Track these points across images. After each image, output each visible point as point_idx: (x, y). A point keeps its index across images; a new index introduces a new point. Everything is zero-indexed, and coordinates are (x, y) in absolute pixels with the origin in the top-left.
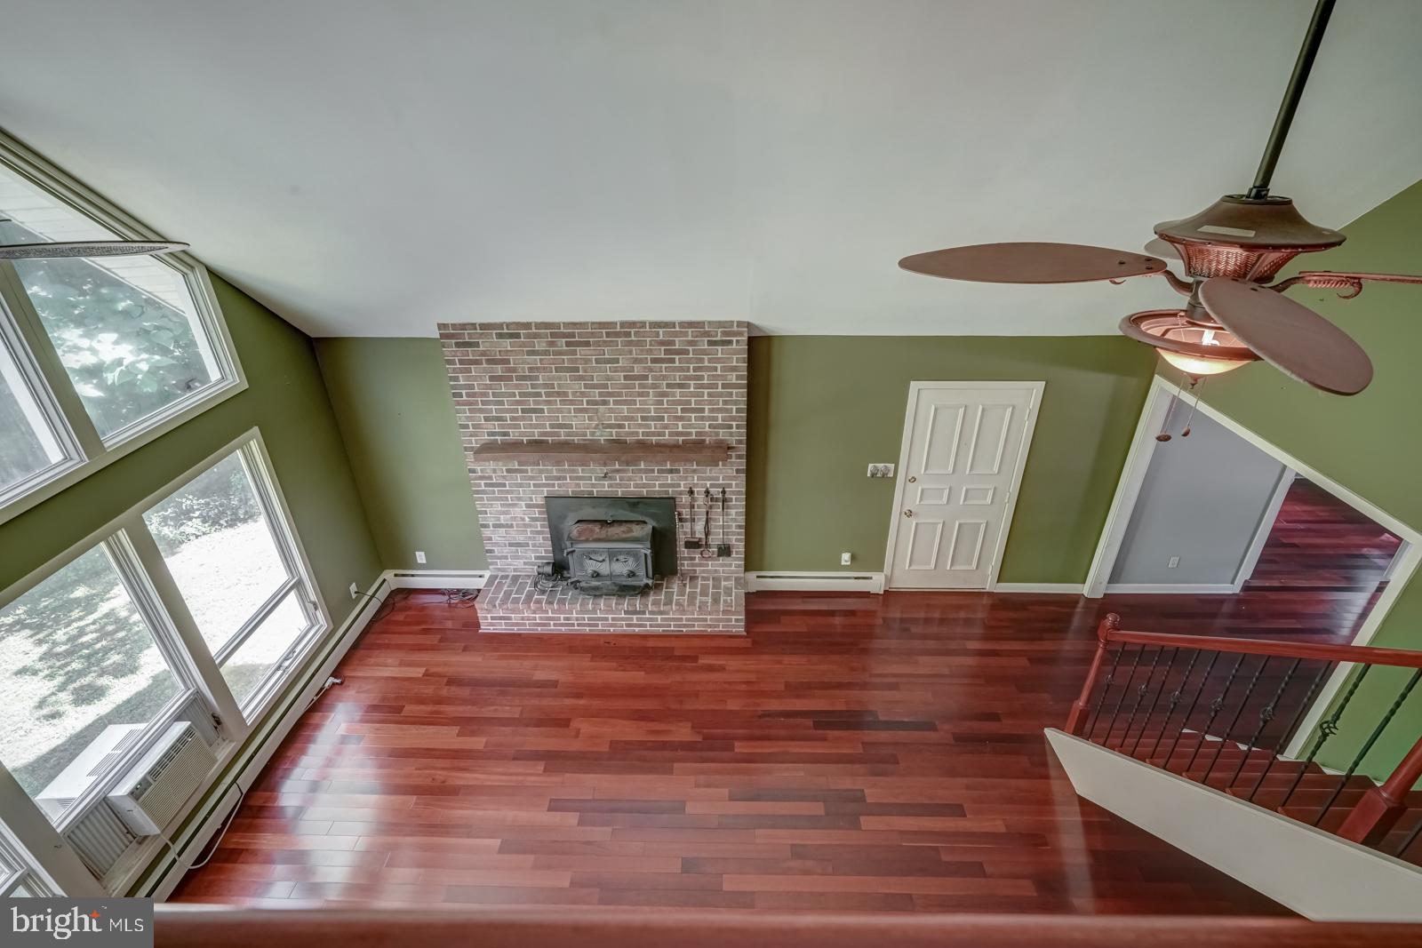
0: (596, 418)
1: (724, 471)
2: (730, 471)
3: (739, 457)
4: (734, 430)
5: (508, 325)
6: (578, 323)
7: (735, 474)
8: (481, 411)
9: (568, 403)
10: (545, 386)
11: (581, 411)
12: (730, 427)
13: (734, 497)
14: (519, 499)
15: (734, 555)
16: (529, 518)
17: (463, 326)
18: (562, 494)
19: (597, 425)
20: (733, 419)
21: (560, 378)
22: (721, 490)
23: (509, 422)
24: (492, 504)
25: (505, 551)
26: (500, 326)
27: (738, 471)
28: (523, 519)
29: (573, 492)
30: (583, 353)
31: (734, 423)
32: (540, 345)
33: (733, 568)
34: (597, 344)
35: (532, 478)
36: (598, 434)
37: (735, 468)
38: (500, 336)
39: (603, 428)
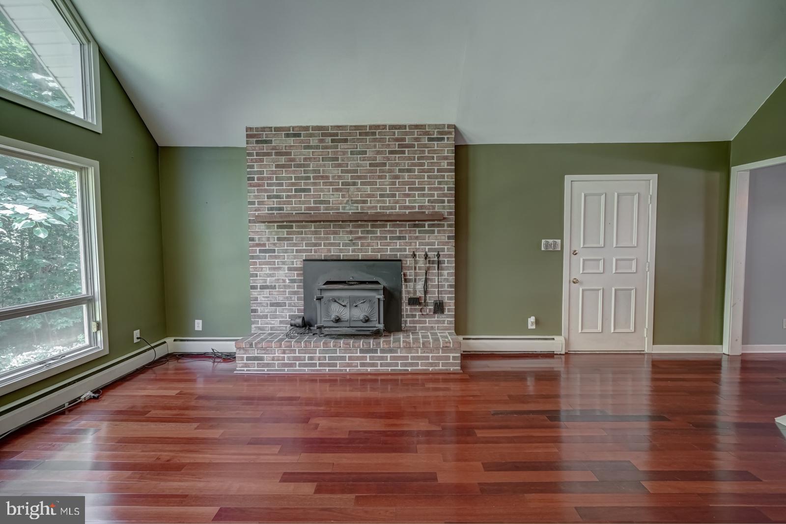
0: (347, 196)
1: (439, 238)
2: (443, 237)
3: (449, 226)
4: (446, 204)
5: (294, 128)
6: (341, 126)
7: (447, 240)
8: (266, 191)
9: (328, 184)
10: (314, 171)
11: (337, 190)
12: (443, 202)
13: (446, 260)
14: (284, 263)
15: (446, 312)
16: (289, 280)
17: (263, 129)
18: (317, 258)
19: (348, 201)
20: (445, 195)
21: (324, 166)
22: (436, 253)
23: (285, 199)
24: (262, 268)
25: (266, 311)
26: (288, 129)
27: (449, 238)
28: (284, 281)
29: (325, 256)
30: (342, 147)
31: (446, 199)
32: (314, 142)
33: (446, 325)
34: (353, 141)
35: (295, 245)
36: (347, 208)
37: (447, 235)
38: (287, 135)
39: (352, 203)
